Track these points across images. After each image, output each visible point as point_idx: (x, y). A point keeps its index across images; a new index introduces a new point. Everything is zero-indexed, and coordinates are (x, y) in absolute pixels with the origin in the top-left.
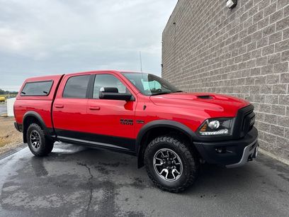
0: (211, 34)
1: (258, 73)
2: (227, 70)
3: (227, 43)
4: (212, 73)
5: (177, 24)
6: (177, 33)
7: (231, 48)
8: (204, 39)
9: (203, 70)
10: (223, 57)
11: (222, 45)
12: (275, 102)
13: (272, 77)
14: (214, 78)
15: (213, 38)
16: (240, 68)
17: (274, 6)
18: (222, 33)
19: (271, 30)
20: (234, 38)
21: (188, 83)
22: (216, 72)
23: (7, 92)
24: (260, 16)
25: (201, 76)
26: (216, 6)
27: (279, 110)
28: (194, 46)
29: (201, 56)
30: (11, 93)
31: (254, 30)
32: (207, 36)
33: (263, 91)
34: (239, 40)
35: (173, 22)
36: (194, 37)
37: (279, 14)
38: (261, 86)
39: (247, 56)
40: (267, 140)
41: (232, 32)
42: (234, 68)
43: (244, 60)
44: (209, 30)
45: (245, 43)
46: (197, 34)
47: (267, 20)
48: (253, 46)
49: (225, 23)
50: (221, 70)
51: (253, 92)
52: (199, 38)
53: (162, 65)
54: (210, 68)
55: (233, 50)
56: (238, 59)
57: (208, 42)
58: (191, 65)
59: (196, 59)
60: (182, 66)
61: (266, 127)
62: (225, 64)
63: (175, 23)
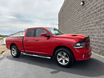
0: (76, 14)
1: (92, 27)
2: (82, 26)
3: (81, 17)
4: (76, 27)
5: (64, 10)
6: (64, 14)
7: (83, 18)
8: (73, 16)
9: (73, 26)
10: (80, 22)
11: (80, 18)
12: (98, 36)
13: (97, 28)
14: (77, 29)
15: (76, 15)
16: (86, 25)
17: (97, 5)
18: (79, 14)
19: (96, 12)
20: (84, 15)
21: (68, 31)
22: (78, 27)
23: (3, 36)
24: (92, 8)
25: (72, 28)
26: (77, 4)
27: (100, 39)
28: (70, 18)
29: (72, 21)
30: (4, 36)
31: (90, 12)
32: (74, 15)
33: (94, 33)
34: (85, 16)
35: (62, 10)
36: (70, 15)
37: (98, 7)
38: (93, 31)
39: (88, 21)
40: (96, 50)
41: (83, 13)
42: (84, 25)
43: (87, 23)
44: (75, 12)
45: (87, 17)
47: (94, 9)
48: (90, 18)
49: (80, 10)
50: (79, 26)
51: (91, 33)
52: (71, 15)
53: (59, 25)
54: (75, 25)
55: (83, 19)
56: (85, 22)
57: (75, 16)
58: (69, 25)
59: (70, 23)
60: (66, 25)
61: (95, 45)
62: (81, 24)
63: (63, 10)
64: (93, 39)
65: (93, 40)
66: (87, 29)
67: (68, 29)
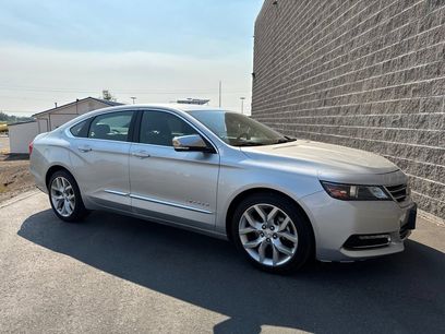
0: (337, 14)
1: (418, 77)
2: (363, 74)
3: (364, 28)
4: (335, 83)
5: (280, 4)
7: (372, 35)
8: (323, 25)
9: (320, 78)
10: (355, 54)
11: (355, 33)
14: (339, 91)
15: (340, 22)
16: (387, 70)
18: (355, 12)
20: (378, 19)
21: (295, 101)
22: (343, 80)
25: (316, 88)
28: (307, 38)
29: (318, 54)
32: (330, 20)
33: (426, 108)
34: (385, 21)
35: (271, 3)
36: (308, 24)
38: (422, 99)
39: (399, 49)
40: (430, 193)
41: (373, 9)
42: (372, 71)
43: (393, 56)
45: (396, 26)
46: (313, 17)
48: (410, 31)
50: (350, 76)
51: (408, 111)
52: (315, 24)
53: (254, 74)
54: (333, 73)
55: (374, 39)
56: (382, 56)
57: (331, 28)
58: (301, 71)
59: (308, 60)
60: (285, 74)
61: (427, 172)
62: (359, 65)
63: (275, 3)
64: (416, 138)
65: (418, 143)
66: (388, 91)
67: (295, 94)
